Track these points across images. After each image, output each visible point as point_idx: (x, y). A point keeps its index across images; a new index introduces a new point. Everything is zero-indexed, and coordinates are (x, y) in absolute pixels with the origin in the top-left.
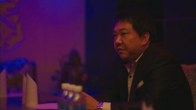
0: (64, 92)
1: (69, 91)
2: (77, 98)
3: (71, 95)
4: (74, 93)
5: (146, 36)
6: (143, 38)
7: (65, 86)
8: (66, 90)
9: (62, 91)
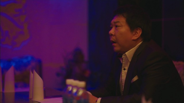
0: (69, 87)
1: (73, 87)
2: (81, 93)
3: (75, 91)
4: (78, 88)
5: (138, 32)
6: (135, 33)
7: (69, 81)
8: (70, 85)
9: (67, 86)
